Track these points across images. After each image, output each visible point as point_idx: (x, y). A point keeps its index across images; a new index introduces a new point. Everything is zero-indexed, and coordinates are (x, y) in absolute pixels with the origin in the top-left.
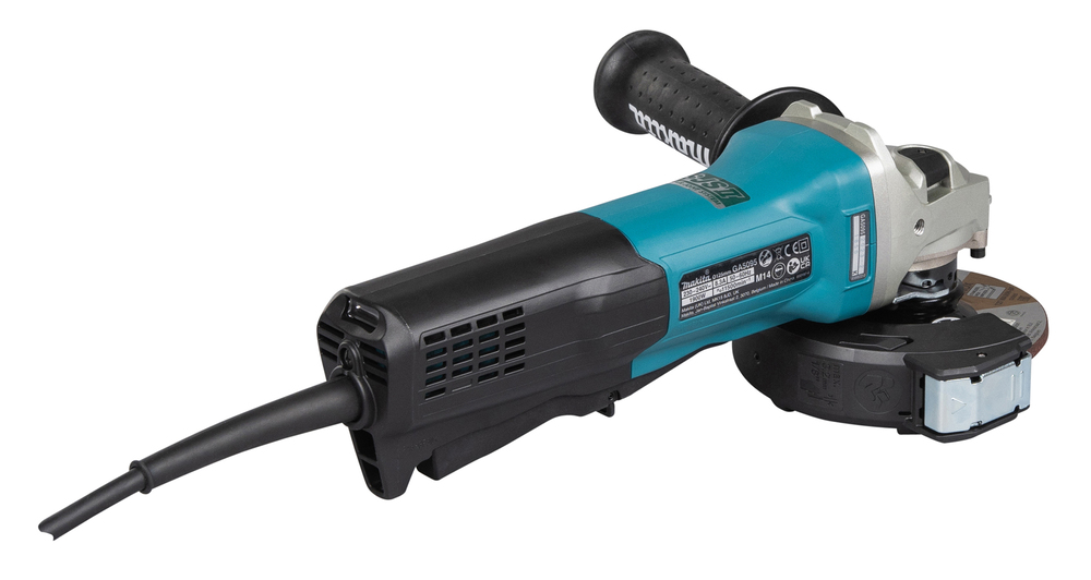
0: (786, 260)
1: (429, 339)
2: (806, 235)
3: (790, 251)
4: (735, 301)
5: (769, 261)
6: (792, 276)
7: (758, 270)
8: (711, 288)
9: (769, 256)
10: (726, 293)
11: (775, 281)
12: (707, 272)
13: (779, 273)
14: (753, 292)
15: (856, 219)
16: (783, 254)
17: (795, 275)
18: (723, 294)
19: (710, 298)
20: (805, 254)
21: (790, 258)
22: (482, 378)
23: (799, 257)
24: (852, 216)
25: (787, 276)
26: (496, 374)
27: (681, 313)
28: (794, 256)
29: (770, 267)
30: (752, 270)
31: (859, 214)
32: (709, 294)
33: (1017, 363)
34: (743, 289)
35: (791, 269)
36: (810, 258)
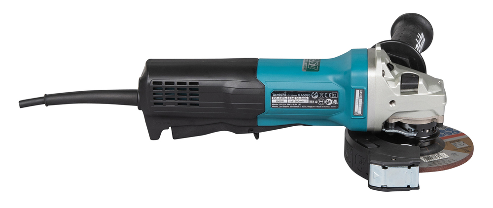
0: (325, 99)
1: (154, 83)
2: (337, 91)
3: (327, 95)
4: (299, 108)
5: (316, 97)
6: (328, 106)
7: (310, 99)
8: (287, 100)
9: (317, 95)
10: (295, 103)
11: (319, 106)
12: (285, 92)
13: (321, 103)
14: (308, 107)
15: (358, 91)
16: (324, 96)
17: (330, 106)
18: (293, 103)
19: (287, 103)
20: (335, 99)
21: (327, 98)
22: (179, 104)
23: (332, 99)
24: (356, 89)
25: (325, 105)
26: (185, 104)
27: (272, 105)
28: (329, 98)
29: (317, 99)
30: (308, 98)
31: (360, 89)
32: (285, 102)
33: (409, 168)
34: (302, 104)
35: (327, 103)
36: (338, 101)
